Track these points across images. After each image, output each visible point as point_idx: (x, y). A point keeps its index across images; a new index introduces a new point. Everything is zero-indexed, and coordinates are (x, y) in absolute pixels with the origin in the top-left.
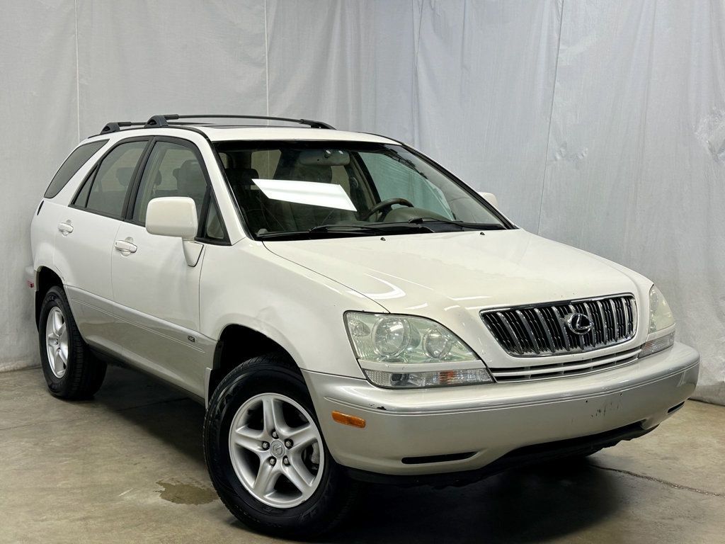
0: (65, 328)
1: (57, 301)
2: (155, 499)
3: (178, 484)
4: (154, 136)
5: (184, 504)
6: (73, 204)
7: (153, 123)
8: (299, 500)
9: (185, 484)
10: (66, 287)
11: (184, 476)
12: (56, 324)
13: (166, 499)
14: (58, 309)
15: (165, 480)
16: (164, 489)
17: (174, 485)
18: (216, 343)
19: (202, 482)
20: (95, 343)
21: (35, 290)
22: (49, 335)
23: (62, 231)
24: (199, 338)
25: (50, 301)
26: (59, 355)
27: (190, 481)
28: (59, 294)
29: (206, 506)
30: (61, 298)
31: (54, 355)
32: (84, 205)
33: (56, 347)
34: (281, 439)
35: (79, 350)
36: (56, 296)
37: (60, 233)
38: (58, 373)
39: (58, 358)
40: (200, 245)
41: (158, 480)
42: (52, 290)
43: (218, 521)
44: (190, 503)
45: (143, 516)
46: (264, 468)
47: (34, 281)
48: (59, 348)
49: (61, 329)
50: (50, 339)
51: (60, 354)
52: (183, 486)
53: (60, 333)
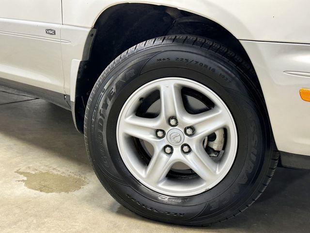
2: (21, 190)
3: (36, 172)
5: (54, 193)
8: (202, 188)
9: (44, 172)
11: (38, 164)
13: (32, 189)
15: (23, 169)
16: (25, 179)
17: (34, 173)
19: (59, 169)
27: (47, 168)
29: (77, 193)
34: (181, 126)
41: (16, 169)
43: (100, 210)
44: (60, 191)
45: (17, 211)
46: (159, 158)
52: (42, 173)
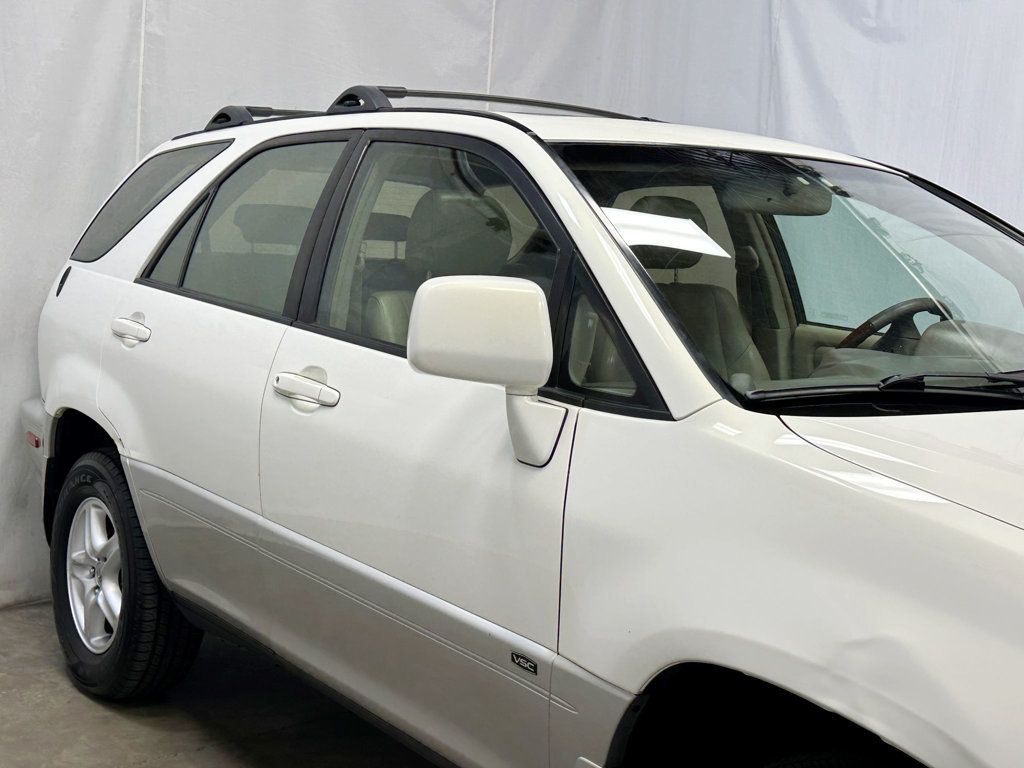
0: (116, 547)
1: (99, 486)
4: (365, 129)
6: (147, 276)
7: (349, 101)
10: (126, 462)
12: (92, 534)
14: (98, 502)
18: (629, 699)
20: (188, 592)
21: (44, 453)
22: (75, 554)
23: (120, 336)
24: (552, 667)
25: (81, 484)
26: (96, 604)
28: (103, 471)
30: (110, 481)
31: (84, 600)
32: (175, 281)
33: (91, 584)
35: (150, 602)
36: (97, 476)
37: (116, 341)
38: (93, 640)
39: (93, 609)
40: (557, 409)
42: (88, 460)
47: (45, 434)
48: (97, 587)
49: (106, 548)
50: (76, 564)
51: (100, 601)
53: (102, 556)
